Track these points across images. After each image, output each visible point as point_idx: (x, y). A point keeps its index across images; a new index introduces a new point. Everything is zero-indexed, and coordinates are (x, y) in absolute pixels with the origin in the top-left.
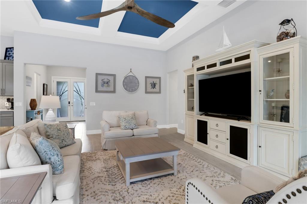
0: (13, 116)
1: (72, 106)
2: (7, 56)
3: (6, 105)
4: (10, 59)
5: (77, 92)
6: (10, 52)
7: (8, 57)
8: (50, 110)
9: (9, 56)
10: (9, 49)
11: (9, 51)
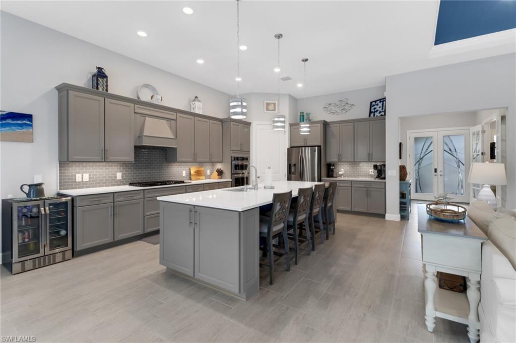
0: (385, 188)
1: (441, 175)
2: (372, 112)
3: (370, 173)
4: (375, 116)
5: (450, 152)
6: (376, 106)
7: (373, 114)
8: (485, 187)
9: (374, 112)
10: (374, 103)
11: (374, 105)
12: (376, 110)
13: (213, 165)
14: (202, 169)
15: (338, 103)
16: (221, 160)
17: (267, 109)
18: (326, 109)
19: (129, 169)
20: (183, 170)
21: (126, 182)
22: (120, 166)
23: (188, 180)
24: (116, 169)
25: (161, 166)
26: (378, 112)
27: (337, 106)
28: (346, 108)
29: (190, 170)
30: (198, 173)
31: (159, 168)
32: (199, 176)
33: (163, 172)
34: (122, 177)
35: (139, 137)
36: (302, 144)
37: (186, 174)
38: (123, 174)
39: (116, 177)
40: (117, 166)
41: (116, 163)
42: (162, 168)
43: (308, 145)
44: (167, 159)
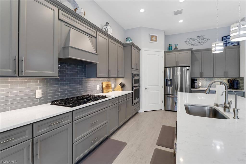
12: (227, 42)
13: (115, 80)
14: (110, 83)
15: (196, 38)
16: (123, 76)
17: (152, 40)
18: (187, 42)
19: (50, 85)
20: (98, 84)
21: (47, 99)
22: (40, 82)
23: (100, 93)
24: (35, 85)
25: (81, 81)
26: (230, 43)
27: (196, 40)
28: (203, 41)
29: (102, 84)
30: (108, 87)
31: (79, 83)
32: (108, 89)
33: (83, 87)
34: (42, 94)
35: (63, 48)
36: (175, 65)
37: (100, 87)
38: (43, 91)
39: (35, 95)
40: (37, 82)
41: (35, 78)
42: (82, 83)
43: (179, 66)
44: (85, 74)
